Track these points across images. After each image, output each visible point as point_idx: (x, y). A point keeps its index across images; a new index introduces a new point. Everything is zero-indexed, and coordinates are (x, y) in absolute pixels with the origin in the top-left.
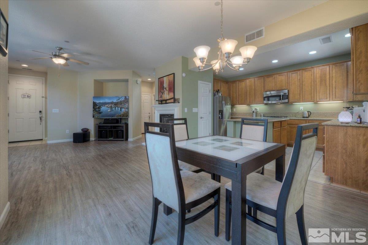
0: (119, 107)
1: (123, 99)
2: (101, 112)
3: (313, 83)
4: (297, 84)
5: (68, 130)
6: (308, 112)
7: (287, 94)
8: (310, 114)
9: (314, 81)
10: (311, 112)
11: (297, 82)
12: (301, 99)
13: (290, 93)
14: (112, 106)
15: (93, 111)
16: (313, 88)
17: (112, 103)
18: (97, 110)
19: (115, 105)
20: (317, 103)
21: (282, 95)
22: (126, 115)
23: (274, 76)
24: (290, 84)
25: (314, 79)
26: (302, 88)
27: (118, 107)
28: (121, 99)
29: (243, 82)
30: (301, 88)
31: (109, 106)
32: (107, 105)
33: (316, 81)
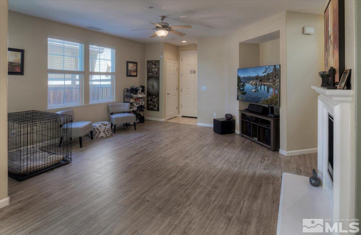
0: (266, 85)
1: (270, 71)
2: (244, 92)
5: (216, 113)
14: (257, 83)
15: (238, 89)
17: (257, 78)
18: (241, 88)
19: (260, 81)
22: (276, 101)
27: (264, 85)
28: (268, 70)
31: (254, 83)
32: (252, 82)
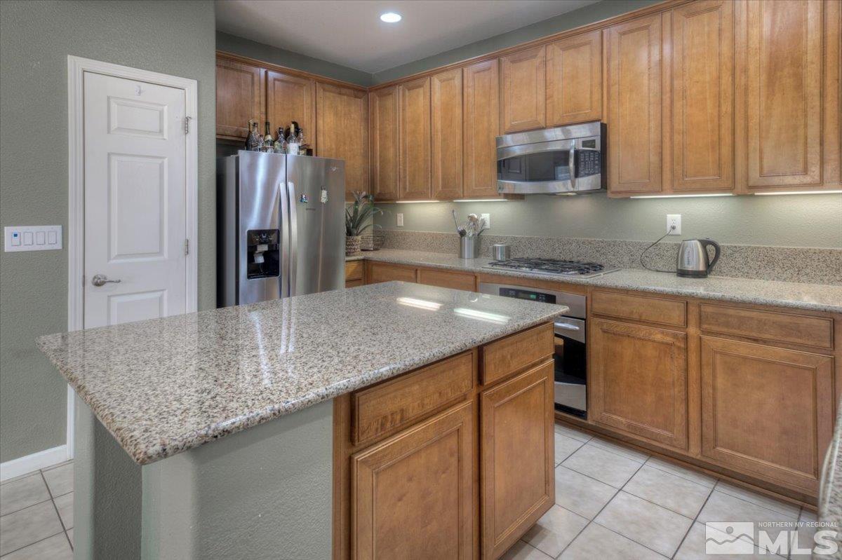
3: (726, 79)
4: (645, 89)
6: (705, 243)
7: (598, 148)
8: (712, 256)
9: (734, 68)
10: (720, 244)
11: (646, 77)
12: (667, 175)
13: (613, 138)
16: (730, 109)
20: (752, 196)
21: (572, 151)
23: (542, 53)
24: (614, 89)
25: (733, 58)
26: (671, 111)
29: (420, 86)
30: (667, 112)
33: (745, 70)
